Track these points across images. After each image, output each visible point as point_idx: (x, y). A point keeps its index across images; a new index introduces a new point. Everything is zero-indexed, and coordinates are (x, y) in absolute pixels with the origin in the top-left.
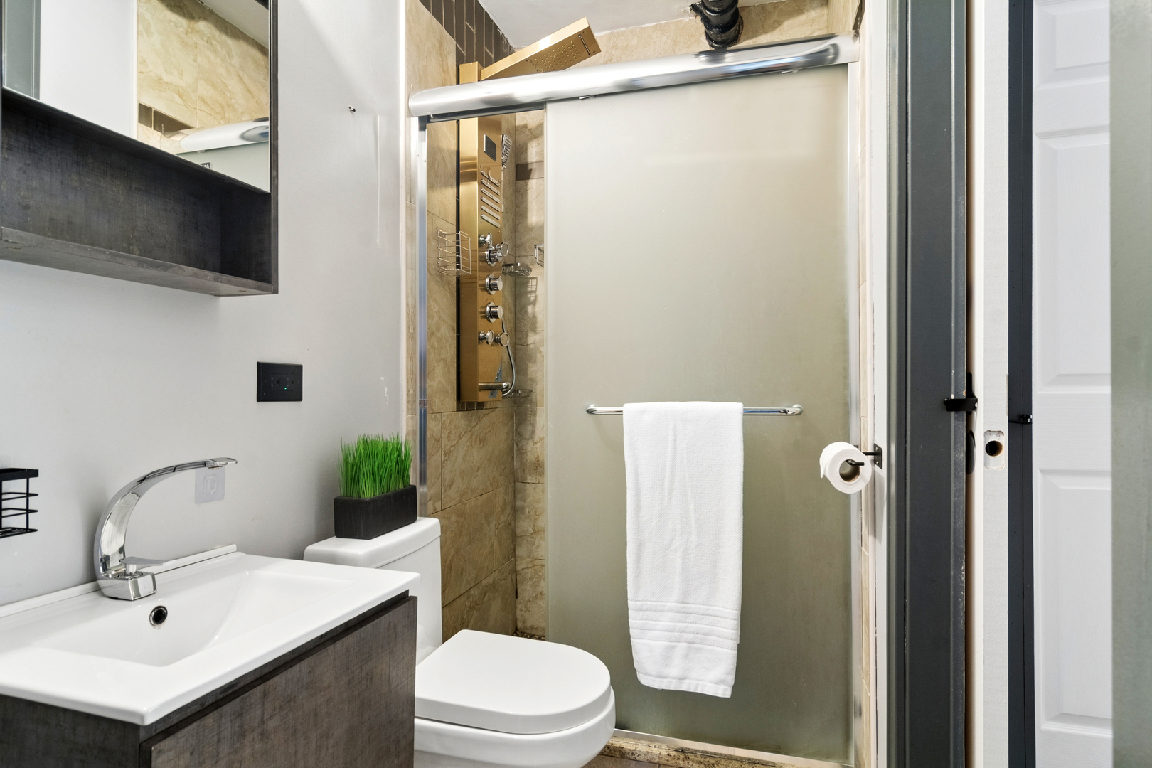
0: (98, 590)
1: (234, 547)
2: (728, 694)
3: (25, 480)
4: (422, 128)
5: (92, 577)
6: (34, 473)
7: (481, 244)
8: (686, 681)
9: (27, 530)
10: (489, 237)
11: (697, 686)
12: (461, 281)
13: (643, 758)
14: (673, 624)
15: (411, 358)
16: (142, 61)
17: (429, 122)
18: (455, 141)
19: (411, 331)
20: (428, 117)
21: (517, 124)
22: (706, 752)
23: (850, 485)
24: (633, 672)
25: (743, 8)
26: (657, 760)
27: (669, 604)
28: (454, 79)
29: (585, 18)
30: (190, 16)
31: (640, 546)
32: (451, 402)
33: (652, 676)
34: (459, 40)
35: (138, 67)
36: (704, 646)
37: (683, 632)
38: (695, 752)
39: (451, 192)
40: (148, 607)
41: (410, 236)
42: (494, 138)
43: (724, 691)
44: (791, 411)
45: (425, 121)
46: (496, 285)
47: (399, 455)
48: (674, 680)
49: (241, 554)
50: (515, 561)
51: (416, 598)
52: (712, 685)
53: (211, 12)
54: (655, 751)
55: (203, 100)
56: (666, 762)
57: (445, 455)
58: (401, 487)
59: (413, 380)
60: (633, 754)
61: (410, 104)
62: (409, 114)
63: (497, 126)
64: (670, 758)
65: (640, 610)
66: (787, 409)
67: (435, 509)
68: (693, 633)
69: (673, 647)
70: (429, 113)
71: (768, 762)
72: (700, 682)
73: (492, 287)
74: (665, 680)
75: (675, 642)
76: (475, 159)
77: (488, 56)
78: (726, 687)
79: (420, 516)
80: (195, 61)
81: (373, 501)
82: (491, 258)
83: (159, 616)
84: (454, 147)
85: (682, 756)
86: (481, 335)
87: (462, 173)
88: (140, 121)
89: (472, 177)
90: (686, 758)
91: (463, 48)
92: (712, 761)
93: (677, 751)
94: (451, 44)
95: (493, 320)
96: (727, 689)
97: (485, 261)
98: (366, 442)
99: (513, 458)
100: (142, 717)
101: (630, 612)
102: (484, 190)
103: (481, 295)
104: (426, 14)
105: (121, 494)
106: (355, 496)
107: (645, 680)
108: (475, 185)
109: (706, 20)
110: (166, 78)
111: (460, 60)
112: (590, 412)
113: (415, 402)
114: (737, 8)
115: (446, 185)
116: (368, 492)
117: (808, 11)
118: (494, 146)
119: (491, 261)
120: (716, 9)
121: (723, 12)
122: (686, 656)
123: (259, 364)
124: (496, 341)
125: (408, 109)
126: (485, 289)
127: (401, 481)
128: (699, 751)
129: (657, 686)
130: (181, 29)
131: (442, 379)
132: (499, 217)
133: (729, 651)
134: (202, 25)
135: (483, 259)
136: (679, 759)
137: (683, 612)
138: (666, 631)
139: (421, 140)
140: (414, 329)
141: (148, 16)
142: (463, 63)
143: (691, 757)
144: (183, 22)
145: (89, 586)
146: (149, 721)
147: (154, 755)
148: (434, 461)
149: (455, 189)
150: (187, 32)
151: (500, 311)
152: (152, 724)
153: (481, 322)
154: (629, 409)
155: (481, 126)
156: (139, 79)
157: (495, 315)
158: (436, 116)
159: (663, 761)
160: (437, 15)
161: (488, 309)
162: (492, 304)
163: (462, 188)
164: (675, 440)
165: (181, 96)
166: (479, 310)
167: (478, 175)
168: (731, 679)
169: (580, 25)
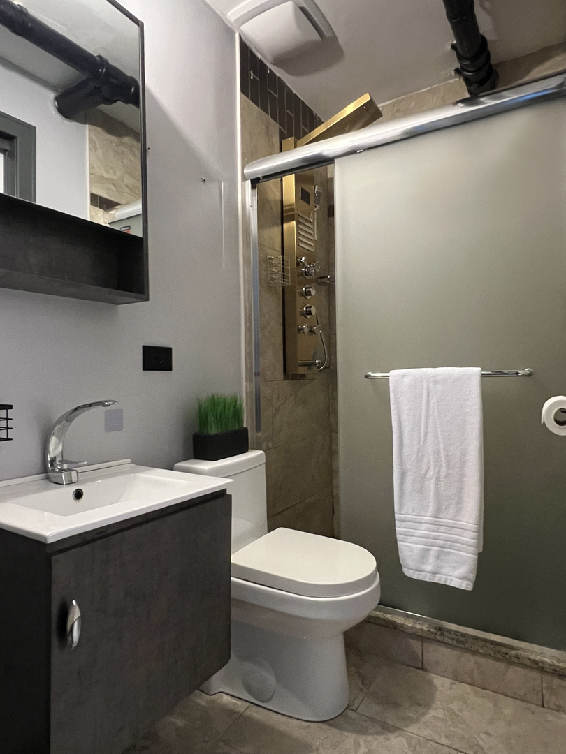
0: (48, 478)
1: (129, 460)
2: (470, 588)
3: (6, 410)
4: (253, 187)
5: (45, 471)
6: (10, 407)
7: (299, 264)
8: (438, 575)
9: (7, 439)
10: (303, 258)
11: (446, 580)
12: (286, 290)
13: (410, 631)
14: (428, 533)
15: (248, 342)
16: (92, 167)
17: (258, 182)
18: (280, 194)
19: (248, 325)
20: (258, 179)
21: (328, 177)
22: (458, 632)
23: (563, 429)
24: (399, 566)
25: (498, 65)
26: (420, 634)
27: (425, 518)
28: (278, 150)
29: (368, 94)
30: (120, 135)
31: (403, 475)
32: (280, 374)
33: (412, 569)
34: (282, 124)
35: (90, 171)
36: (453, 551)
37: (436, 539)
38: (450, 631)
39: (277, 230)
40: (73, 488)
41: (247, 260)
42: (306, 189)
43: (466, 585)
44: (521, 373)
45: (255, 182)
46: (310, 292)
47: (235, 407)
48: (429, 574)
49: (133, 465)
50: (332, 489)
51: (231, 495)
52: (457, 580)
53: (132, 130)
54: (419, 627)
55: (127, 186)
56: (426, 636)
57: (275, 410)
58: (237, 428)
59: (250, 358)
60: (402, 627)
61: (245, 172)
62: (244, 178)
63: (310, 180)
64: (430, 633)
65: (403, 521)
66: (519, 371)
67: (268, 446)
68: (444, 540)
69: (429, 550)
70: (259, 176)
71: (507, 645)
72: (449, 578)
73: (308, 293)
74: (422, 573)
75: (430, 546)
76: (293, 205)
77: (304, 131)
78: (468, 582)
79: (251, 449)
80: (122, 162)
81: (216, 435)
82: (306, 274)
83: (78, 495)
84: (280, 198)
85: (439, 633)
86: (300, 327)
87: (285, 215)
88: (91, 204)
89: (291, 218)
90: (442, 634)
91: (284, 128)
92: (462, 639)
93: (435, 628)
94: (275, 127)
95: (309, 316)
96: (469, 584)
97: (303, 275)
98: (213, 397)
99: (329, 415)
100: (45, 538)
101: (396, 522)
102: (300, 226)
103: (299, 300)
104: (256, 109)
105: (59, 422)
106: (205, 433)
107: (408, 572)
108: (294, 223)
109: (467, 80)
110: (106, 175)
111: (282, 137)
112: (367, 377)
113: (252, 373)
114: (490, 64)
115: (274, 224)
116: (213, 430)
117: (553, 57)
118: (308, 194)
119: (306, 275)
120: (471, 69)
121: (478, 70)
122: (438, 557)
123: (143, 346)
124: (311, 331)
125: (243, 174)
126: (303, 295)
127: (237, 424)
128: (452, 630)
129: (415, 577)
130: (114, 144)
131: (273, 358)
132: (312, 244)
133: (470, 555)
134: (126, 139)
135: (301, 274)
136: (436, 634)
137: (436, 525)
138: (422, 537)
139: (253, 195)
140: (251, 324)
141: (95, 139)
142: (285, 138)
143: (446, 633)
144: (114, 138)
145: (43, 475)
146: (50, 541)
147: (53, 562)
148: (266, 414)
149: (280, 227)
150: (117, 145)
151: (313, 310)
152: (52, 543)
153: (300, 319)
154: (393, 374)
155: (298, 181)
156: (90, 178)
157: (310, 313)
158: (264, 177)
159: (424, 635)
160: (264, 109)
161: (305, 309)
162: (308, 305)
163: (285, 225)
164: (428, 396)
165: (114, 186)
166: (298, 310)
167: (296, 216)
168: (473, 576)
169: (365, 98)
